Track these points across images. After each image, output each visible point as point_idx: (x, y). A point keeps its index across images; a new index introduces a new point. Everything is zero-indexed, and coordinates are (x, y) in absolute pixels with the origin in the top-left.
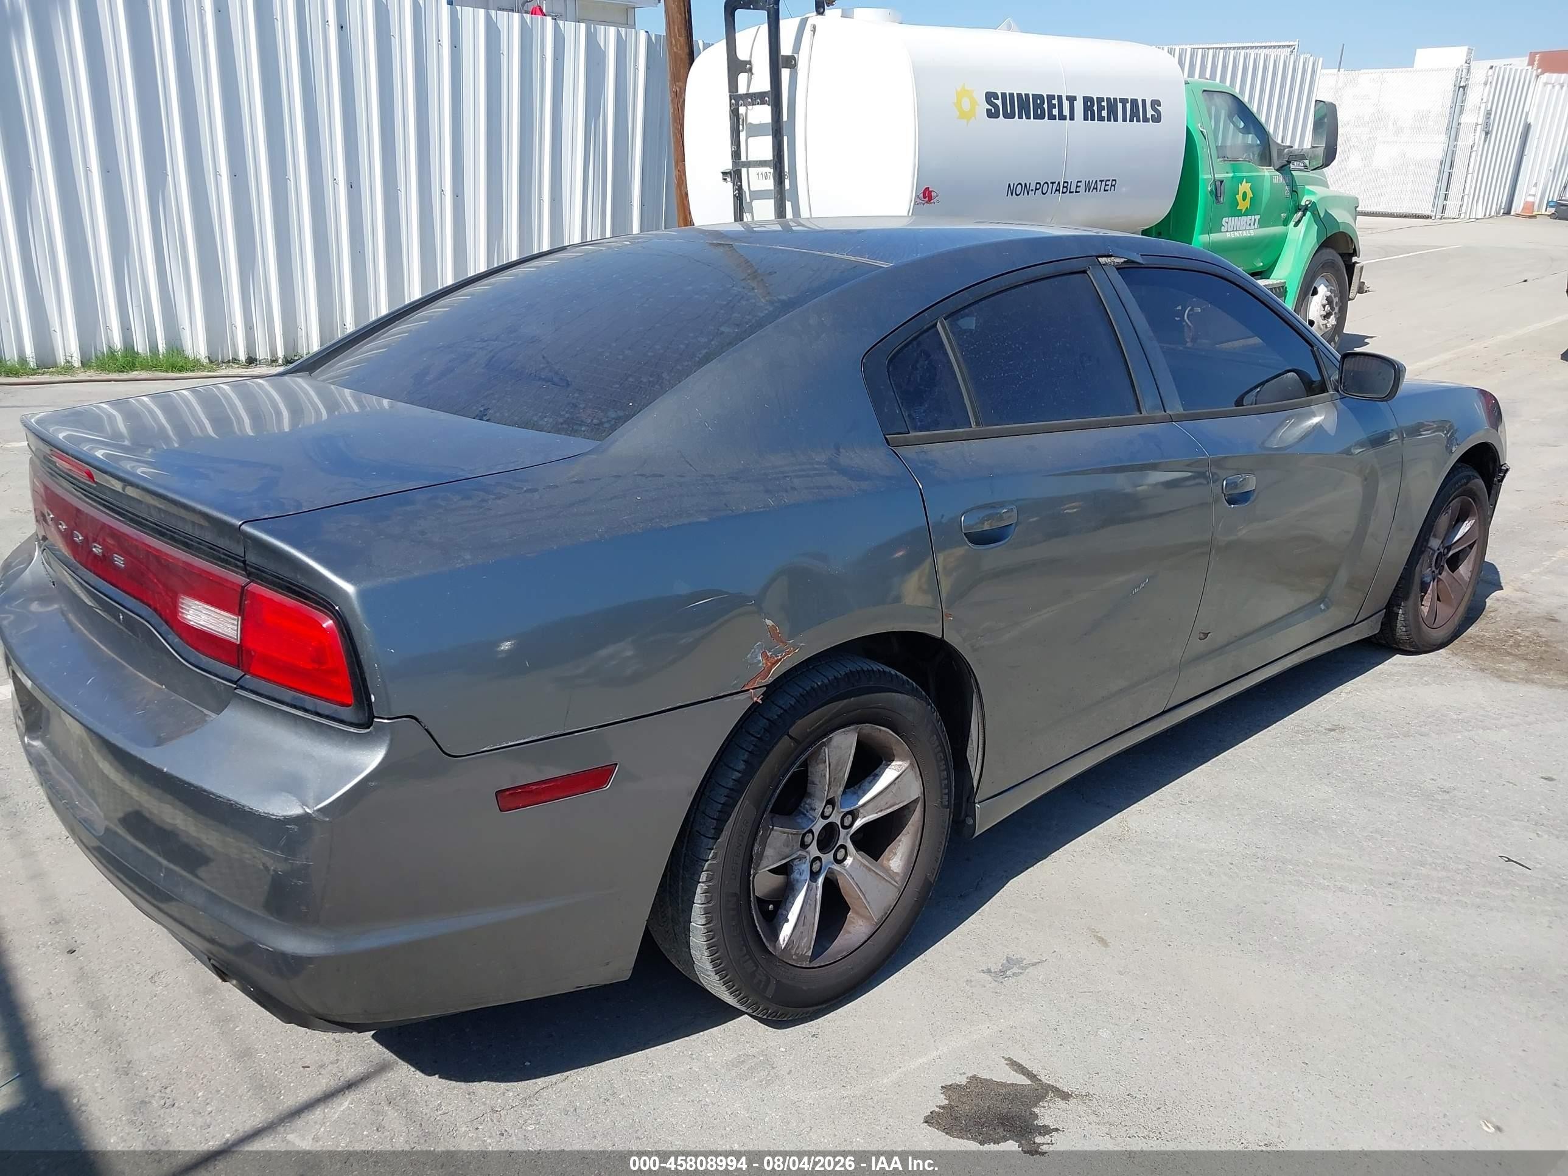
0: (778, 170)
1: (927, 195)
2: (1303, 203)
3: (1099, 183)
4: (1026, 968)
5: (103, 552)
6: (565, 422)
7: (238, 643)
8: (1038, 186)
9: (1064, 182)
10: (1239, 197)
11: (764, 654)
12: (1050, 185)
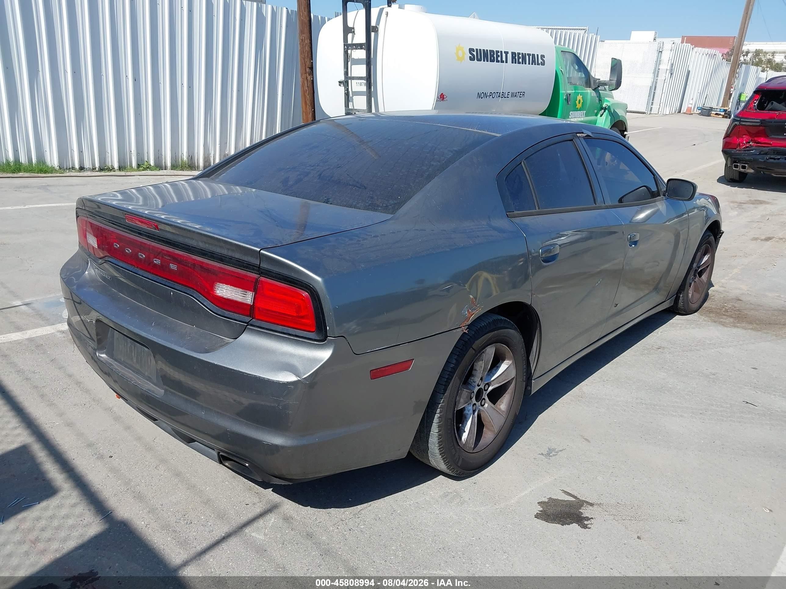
0: (369, 82)
1: (442, 97)
2: (604, 106)
3: (517, 93)
4: (557, 452)
5: (161, 263)
6: (369, 205)
7: (252, 304)
8: (491, 94)
9: (502, 93)
10: (577, 102)
11: (468, 311)
12: (496, 94)
